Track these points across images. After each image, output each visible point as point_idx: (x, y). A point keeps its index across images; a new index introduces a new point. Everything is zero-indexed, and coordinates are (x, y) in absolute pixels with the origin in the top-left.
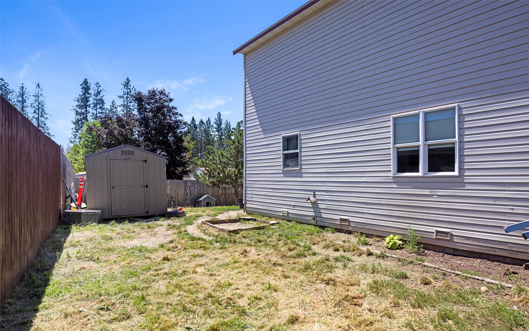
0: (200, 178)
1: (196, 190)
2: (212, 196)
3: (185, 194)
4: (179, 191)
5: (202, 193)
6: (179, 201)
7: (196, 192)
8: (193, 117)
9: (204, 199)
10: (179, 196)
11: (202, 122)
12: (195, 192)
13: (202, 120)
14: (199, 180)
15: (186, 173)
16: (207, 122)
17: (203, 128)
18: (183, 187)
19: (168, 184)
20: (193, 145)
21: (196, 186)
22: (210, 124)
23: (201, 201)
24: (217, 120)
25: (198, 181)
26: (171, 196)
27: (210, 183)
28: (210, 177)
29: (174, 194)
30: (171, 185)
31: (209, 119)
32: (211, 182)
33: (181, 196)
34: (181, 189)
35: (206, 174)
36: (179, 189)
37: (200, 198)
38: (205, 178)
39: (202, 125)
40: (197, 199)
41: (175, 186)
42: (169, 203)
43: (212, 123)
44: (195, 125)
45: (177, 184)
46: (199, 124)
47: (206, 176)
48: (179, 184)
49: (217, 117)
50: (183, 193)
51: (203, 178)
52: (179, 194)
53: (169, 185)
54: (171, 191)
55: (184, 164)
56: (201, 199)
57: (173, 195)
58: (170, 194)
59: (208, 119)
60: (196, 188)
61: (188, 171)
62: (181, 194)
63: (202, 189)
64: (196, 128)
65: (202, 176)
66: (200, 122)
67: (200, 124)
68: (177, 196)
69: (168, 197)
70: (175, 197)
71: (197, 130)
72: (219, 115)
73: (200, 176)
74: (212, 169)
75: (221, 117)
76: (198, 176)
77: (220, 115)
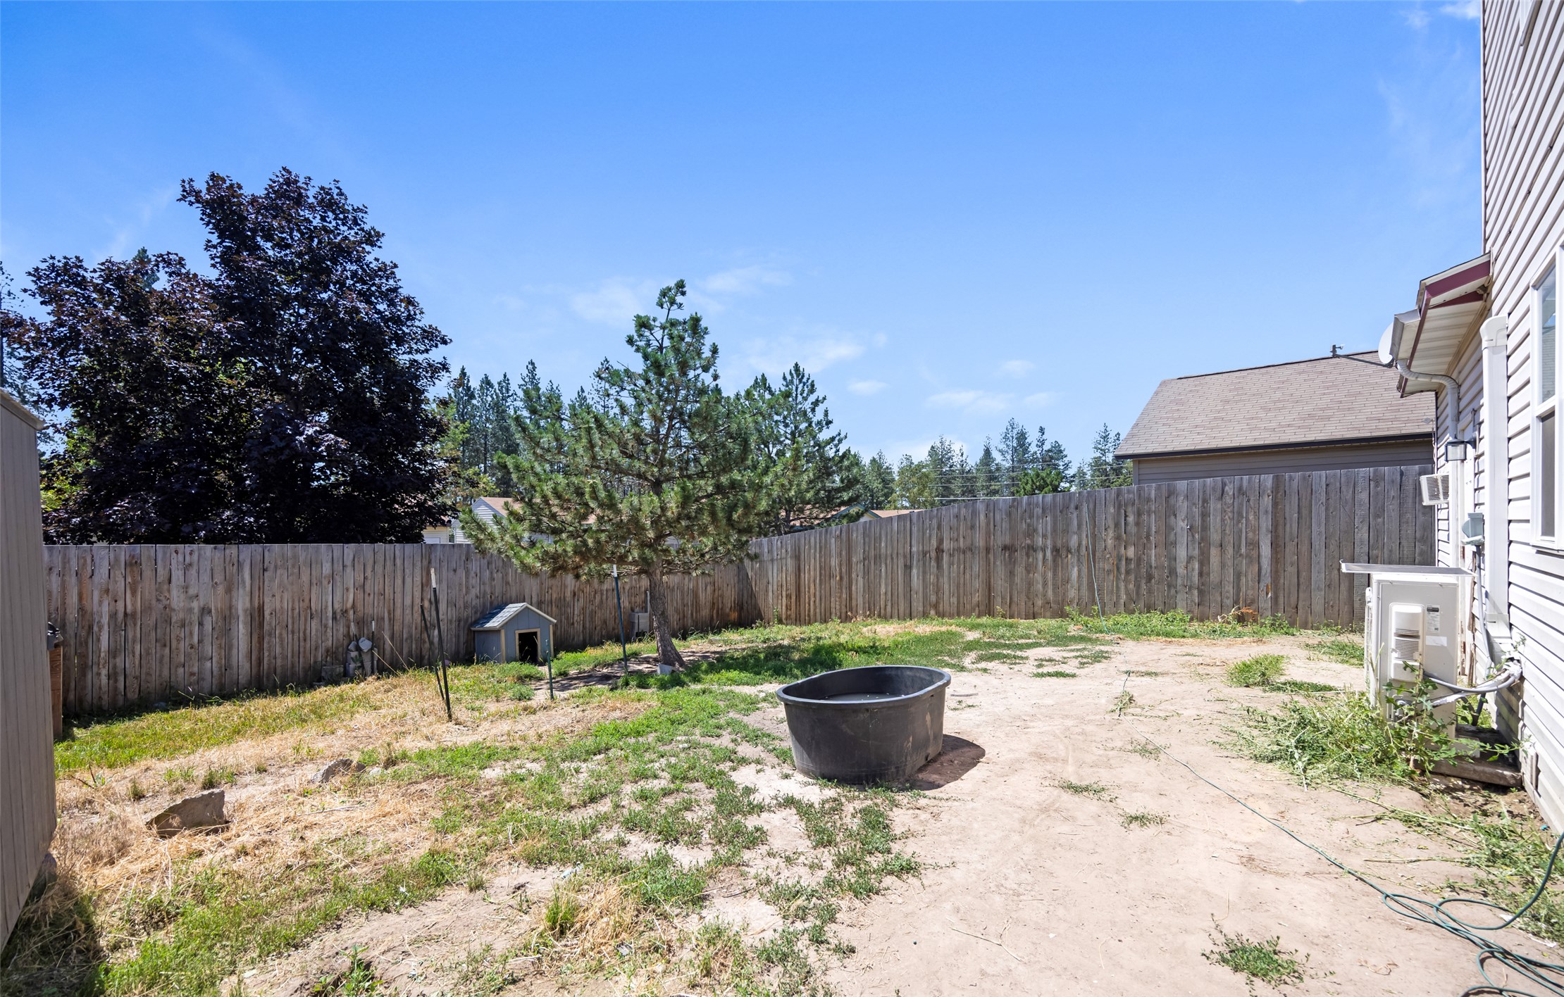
0: (493, 540)
1: (474, 581)
2: (539, 606)
3: (426, 604)
4: (398, 589)
5: (498, 592)
6: (397, 635)
7: (474, 592)
8: (463, 369)
9: (507, 625)
10: (398, 612)
11: (487, 382)
12: (467, 593)
13: (487, 378)
14: (489, 544)
15: (435, 516)
16: (499, 383)
17: (489, 399)
18: (418, 571)
19: (348, 562)
20: (462, 433)
21: (474, 566)
22: (508, 390)
23: (496, 632)
24: (527, 379)
25: (483, 552)
26: (360, 614)
27: (543, 561)
28: (536, 528)
29: (373, 607)
30: (359, 567)
31: (505, 376)
32: (546, 557)
33: (408, 611)
34: (408, 580)
35: (520, 519)
36: (399, 582)
37: (493, 615)
38: (518, 539)
39: (488, 390)
40: (476, 623)
41: (379, 569)
42: (351, 647)
43: (514, 387)
44: (469, 388)
45: (389, 563)
46: (479, 388)
47: (520, 528)
48: (398, 562)
49: (525, 372)
50: (418, 601)
51: (507, 538)
52: (399, 604)
53: (349, 570)
54: (360, 595)
55: (425, 483)
56: (494, 623)
57: (369, 610)
58: (354, 606)
59: (502, 378)
60: (472, 574)
61: (444, 509)
62: (408, 601)
63: (498, 576)
64: (472, 396)
65: (504, 530)
66: (482, 382)
67: (481, 386)
68: (392, 612)
69: (348, 620)
70: (380, 620)
71: (474, 402)
72: (530, 367)
73: (494, 529)
74: (549, 493)
75: (537, 371)
76: (481, 528)
77: (534, 368)
